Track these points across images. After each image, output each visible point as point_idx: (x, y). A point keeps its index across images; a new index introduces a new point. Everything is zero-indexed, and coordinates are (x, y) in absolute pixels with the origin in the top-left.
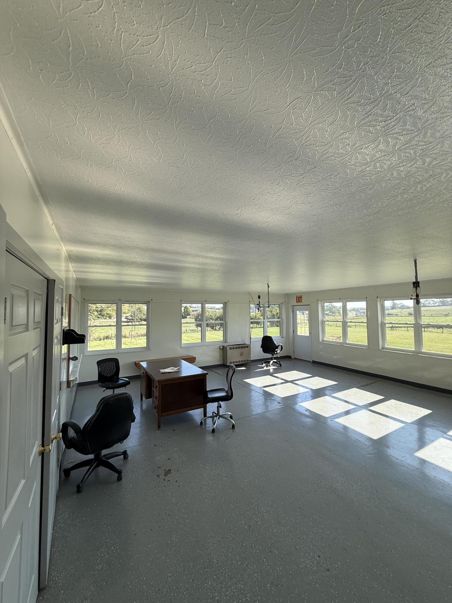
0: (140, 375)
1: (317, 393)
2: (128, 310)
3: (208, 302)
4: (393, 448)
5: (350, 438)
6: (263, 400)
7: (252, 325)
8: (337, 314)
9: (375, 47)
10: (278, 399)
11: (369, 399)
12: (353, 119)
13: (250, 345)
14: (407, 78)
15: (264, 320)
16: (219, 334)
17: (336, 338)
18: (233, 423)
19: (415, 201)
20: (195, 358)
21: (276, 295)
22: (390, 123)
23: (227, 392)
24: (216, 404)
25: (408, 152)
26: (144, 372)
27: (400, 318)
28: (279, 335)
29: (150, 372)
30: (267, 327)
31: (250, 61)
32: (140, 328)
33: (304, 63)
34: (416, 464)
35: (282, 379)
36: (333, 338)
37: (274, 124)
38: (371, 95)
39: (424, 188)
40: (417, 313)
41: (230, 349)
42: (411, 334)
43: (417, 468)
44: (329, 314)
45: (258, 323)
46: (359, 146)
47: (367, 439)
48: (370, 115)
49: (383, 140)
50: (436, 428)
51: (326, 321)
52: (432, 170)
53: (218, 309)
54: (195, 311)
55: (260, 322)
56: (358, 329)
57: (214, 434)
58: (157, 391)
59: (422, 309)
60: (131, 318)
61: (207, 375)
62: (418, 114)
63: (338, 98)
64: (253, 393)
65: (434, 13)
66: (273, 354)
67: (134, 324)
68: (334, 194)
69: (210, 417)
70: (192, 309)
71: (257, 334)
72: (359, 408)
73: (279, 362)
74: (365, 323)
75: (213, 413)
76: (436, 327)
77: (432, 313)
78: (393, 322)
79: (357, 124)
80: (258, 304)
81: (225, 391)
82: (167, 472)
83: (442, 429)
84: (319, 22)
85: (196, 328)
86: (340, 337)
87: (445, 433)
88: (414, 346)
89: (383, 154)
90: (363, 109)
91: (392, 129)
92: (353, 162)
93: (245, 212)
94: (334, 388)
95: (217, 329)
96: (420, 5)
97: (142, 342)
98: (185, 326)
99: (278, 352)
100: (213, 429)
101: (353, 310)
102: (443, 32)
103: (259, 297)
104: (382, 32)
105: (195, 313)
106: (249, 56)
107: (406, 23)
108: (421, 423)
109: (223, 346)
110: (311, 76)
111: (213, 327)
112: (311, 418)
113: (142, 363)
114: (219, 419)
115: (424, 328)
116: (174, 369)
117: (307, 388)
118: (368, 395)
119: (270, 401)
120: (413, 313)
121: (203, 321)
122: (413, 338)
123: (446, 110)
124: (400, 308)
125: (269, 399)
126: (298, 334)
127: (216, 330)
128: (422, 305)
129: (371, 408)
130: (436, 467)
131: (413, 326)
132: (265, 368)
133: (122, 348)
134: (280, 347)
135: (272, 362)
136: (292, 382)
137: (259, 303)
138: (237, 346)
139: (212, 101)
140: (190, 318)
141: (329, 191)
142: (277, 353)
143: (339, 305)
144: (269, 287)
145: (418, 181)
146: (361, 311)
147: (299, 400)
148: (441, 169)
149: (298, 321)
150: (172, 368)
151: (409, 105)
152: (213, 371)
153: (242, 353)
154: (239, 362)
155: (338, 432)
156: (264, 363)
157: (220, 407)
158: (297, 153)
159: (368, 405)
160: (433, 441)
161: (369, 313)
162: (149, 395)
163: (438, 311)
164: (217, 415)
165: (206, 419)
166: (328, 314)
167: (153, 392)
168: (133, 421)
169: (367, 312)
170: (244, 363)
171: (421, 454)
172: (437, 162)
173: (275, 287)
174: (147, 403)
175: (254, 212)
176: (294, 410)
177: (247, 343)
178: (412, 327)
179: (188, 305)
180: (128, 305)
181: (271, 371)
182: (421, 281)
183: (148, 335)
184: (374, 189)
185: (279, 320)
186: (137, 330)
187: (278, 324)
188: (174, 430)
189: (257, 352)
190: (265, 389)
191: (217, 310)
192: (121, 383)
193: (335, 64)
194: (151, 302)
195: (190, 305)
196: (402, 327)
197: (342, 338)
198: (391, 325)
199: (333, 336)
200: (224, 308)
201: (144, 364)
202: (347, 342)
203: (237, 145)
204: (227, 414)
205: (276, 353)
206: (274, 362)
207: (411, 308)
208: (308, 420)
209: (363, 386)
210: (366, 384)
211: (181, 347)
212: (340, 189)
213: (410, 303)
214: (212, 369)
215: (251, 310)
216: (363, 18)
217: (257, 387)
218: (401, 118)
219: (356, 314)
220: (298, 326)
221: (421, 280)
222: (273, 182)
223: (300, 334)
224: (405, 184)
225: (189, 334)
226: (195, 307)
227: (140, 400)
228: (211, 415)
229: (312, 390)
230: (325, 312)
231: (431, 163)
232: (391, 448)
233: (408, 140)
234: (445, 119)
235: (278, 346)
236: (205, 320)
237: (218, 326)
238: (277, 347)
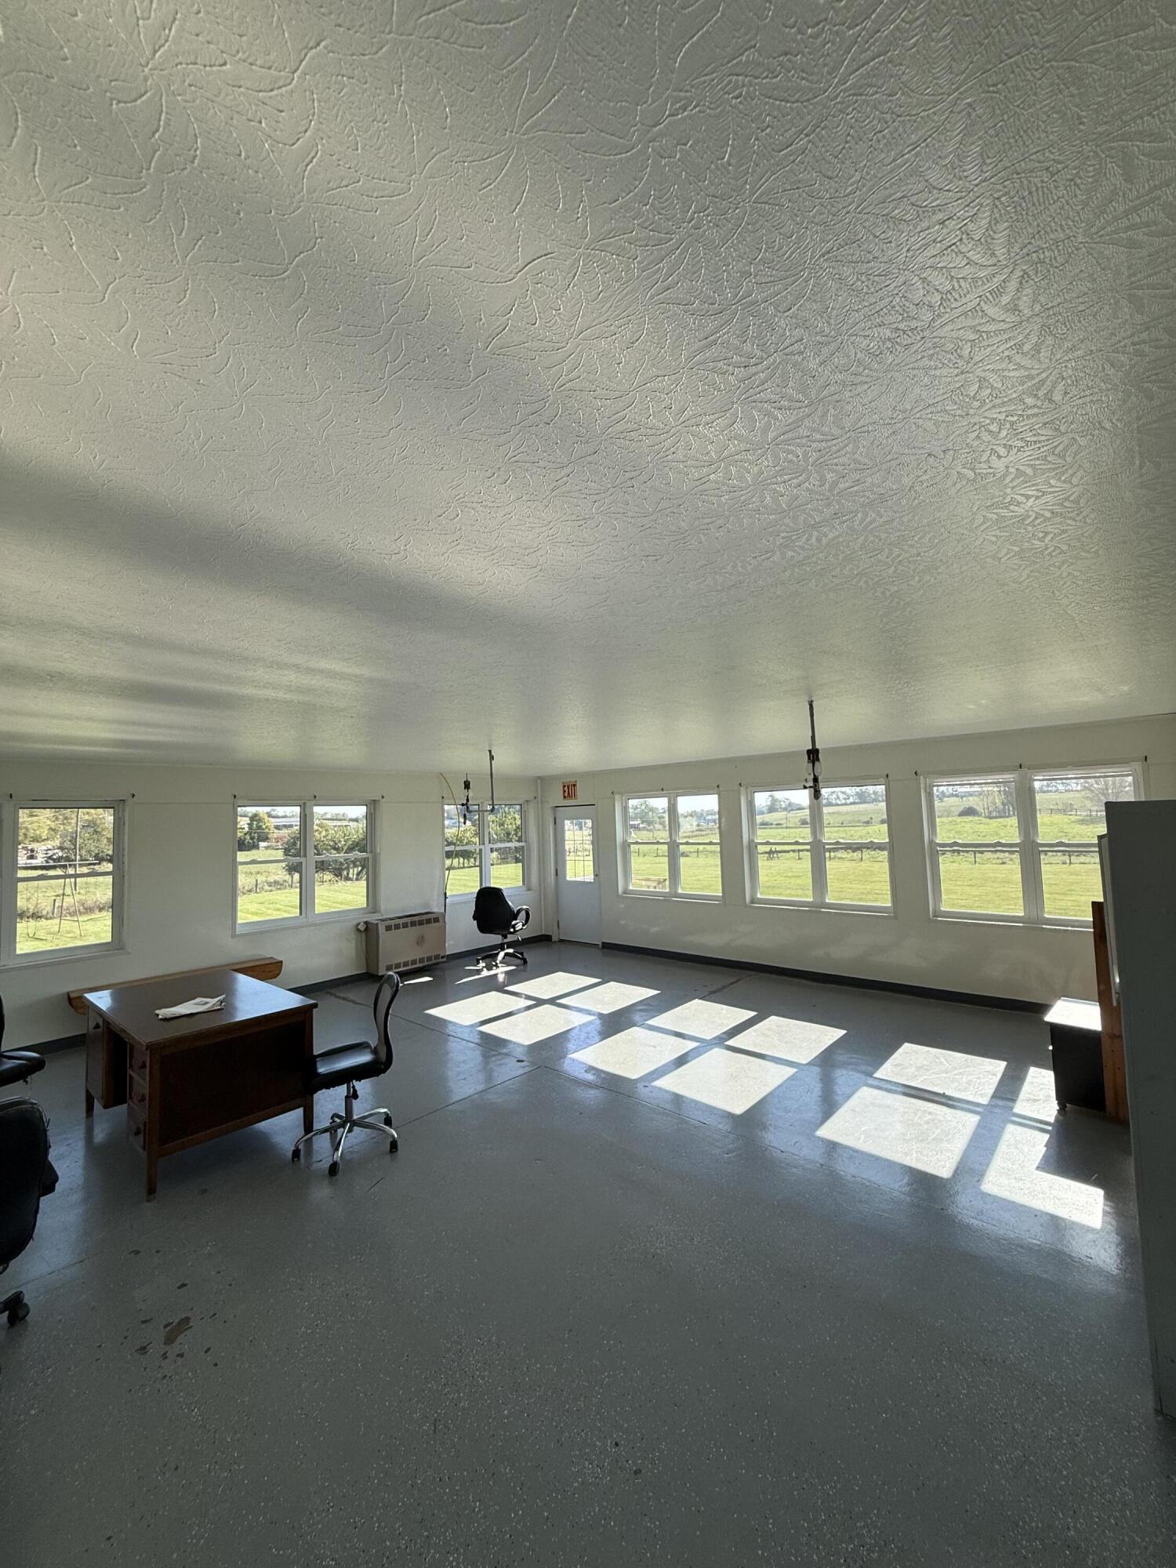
0: (83, 1035)
1: (614, 1023)
2: (51, 829)
3: (318, 800)
4: (776, 1127)
5: (687, 1122)
6: (479, 1059)
7: (448, 862)
8: (658, 826)
9: (719, 173)
10: (519, 1053)
11: (726, 1022)
12: (677, 344)
13: (444, 916)
14: (788, 273)
15: (482, 847)
16: (355, 890)
17: (655, 884)
18: (393, 1136)
19: (808, 569)
20: (281, 962)
21: (511, 780)
22: (755, 374)
23: (375, 1051)
24: (342, 1090)
25: (792, 452)
26: (101, 1023)
27: (784, 832)
28: (521, 884)
29: (121, 1022)
30: (488, 864)
31: (410, 106)
32: (96, 885)
33: (556, 161)
34: (816, 1155)
35: (528, 997)
36: (649, 883)
37: (484, 311)
38: (714, 292)
39: (824, 541)
40: (816, 820)
41: (388, 928)
42: (805, 866)
43: (822, 1165)
44: (641, 826)
45: (466, 855)
46: (694, 416)
47: (723, 1117)
48: (715, 342)
49: (742, 412)
50: (853, 1067)
51: (633, 843)
52: (839, 503)
53: (356, 820)
54: (285, 826)
55: (473, 853)
56: (701, 860)
57: (335, 1178)
58: (144, 1079)
59: (825, 810)
60: (60, 854)
61: (314, 1010)
62: (811, 365)
63: (642, 280)
64: (453, 1045)
65: (837, 132)
66: (505, 933)
67: (71, 871)
68: (642, 528)
69: (325, 1130)
70: (273, 822)
71: (463, 884)
72: (705, 1045)
73: (522, 954)
74: (716, 844)
75: (332, 1118)
76: (850, 849)
77: (843, 818)
78: (772, 841)
79: (686, 360)
80: (463, 805)
81: (369, 1050)
82: (176, 1330)
83: (863, 1068)
84: (590, 58)
85: (288, 877)
86: (665, 880)
87: (870, 1075)
88: (810, 893)
89: (743, 446)
90: (699, 326)
91: (760, 388)
92: (680, 455)
93: (417, 549)
94: (651, 1005)
95: (350, 876)
96: (808, 100)
97: (99, 929)
98: (251, 873)
99: (519, 926)
100: (332, 1165)
101: (691, 816)
102: (852, 185)
103: (467, 785)
104: (734, 140)
105: (285, 832)
106: (406, 91)
107: (782, 135)
108: (827, 1060)
109: (366, 923)
110: (577, 205)
111: (339, 872)
112: (597, 1087)
113: (94, 998)
114: (350, 1131)
115: (830, 850)
116: (207, 1003)
117: (589, 1013)
118: (724, 1012)
119: (496, 1061)
120: (809, 821)
121: (305, 856)
122: (810, 875)
123: (861, 369)
124: (785, 809)
125: (494, 1055)
126: (568, 878)
127: (347, 878)
128: (824, 802)
129: (730, 1043)
130: (855, 1154)
131: (808, 847)
132: (485, 973)
133: (18, 952)
134: (523, 915)
135: (502, 954)
136: (552, 1001)
137: (468, 800)
138: (408, 920)
139: (298, 197)
140: (267, 848)
141: (630, 520)
142: (515, 931)
143: (660, 803)
144: (492, 758)
145: (813, 522)
146: (709, 817)
147: (571, 1046)
148: (854, 501)
149: (568, 845)
150: (198, 1000)
151: (793, 340)
152: (337, 997)
153: (423, 937)
154: (414, 962)
155: (660, 1113)
156: (482, 959)
157: (355, 1096)
158: (550, 404)
159: (724, 1036)
160: (849, 1097)
161: (723, 820)
162: (116, 1092)
163: (854, 813)
164: (347, 1120)
165: (311, 1138)
166: (636, 827)
167: (131, 1083)
168: (50, 1189)
169: (720, 819)
170: (426, 963)
171: (826, 1132)
172: (847, 484)
173: (507, 760)
174: (108, 1122)
175: (444, 550)
176: (557, 1073)
177: (437, 908)
178: (807, 850)
179: (262, 811)
180: (48, 813)
181: (501, 978)
182: (824, 749)
183: (117, 906)
184: (728, 528)
185: (521, 844)
186: (82, 891)
187: (517, 856)
188: (204, 1191)
189: (463, 931)
190: (484, 1029)
191: (351, 823)
192: (12, 1069)
193: (633, 188)
194: (130, 801)
195: (268, 809)
196: (788, 852)
197: (667, 882)
198: (767, 848)
199: (648, 880)
200: (371, 817)
201: (102, 1000)
202: (680, 891)
203: (385, 351)
204: (374, 1114)
205: (512, 930)
206: (507, 954)
207: (803, 809)
208: (592, 1093)
209: (714, 992)
210: (720, 986)
211: (234, 936)
212: (654, 517)
213: (802, 797)
214: (333, 991)
215: (447, 822)
216: (692, 87)
217: (461, 1026)
218: (777, 368)
219: (698, 825)
220: (568, 858)
221: (823, 747)
222: (489, 474)
223: (573, 879)
224: (788, 526)
225: (265, 896)
226: (285, 817)
227: (83, 1114)
228: (327, 1124)
229: (601, 1016)
230: (631, 823)
231: (834, 484)
232: (772, 1129)
233: (792, 423)
234: (860, 389)
235: (519, 911)
236: (311, 851)
237: (355, 866)
238: (515, 916)
